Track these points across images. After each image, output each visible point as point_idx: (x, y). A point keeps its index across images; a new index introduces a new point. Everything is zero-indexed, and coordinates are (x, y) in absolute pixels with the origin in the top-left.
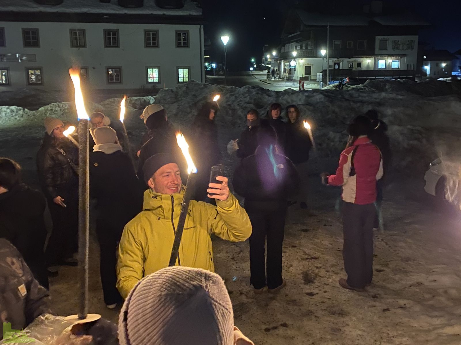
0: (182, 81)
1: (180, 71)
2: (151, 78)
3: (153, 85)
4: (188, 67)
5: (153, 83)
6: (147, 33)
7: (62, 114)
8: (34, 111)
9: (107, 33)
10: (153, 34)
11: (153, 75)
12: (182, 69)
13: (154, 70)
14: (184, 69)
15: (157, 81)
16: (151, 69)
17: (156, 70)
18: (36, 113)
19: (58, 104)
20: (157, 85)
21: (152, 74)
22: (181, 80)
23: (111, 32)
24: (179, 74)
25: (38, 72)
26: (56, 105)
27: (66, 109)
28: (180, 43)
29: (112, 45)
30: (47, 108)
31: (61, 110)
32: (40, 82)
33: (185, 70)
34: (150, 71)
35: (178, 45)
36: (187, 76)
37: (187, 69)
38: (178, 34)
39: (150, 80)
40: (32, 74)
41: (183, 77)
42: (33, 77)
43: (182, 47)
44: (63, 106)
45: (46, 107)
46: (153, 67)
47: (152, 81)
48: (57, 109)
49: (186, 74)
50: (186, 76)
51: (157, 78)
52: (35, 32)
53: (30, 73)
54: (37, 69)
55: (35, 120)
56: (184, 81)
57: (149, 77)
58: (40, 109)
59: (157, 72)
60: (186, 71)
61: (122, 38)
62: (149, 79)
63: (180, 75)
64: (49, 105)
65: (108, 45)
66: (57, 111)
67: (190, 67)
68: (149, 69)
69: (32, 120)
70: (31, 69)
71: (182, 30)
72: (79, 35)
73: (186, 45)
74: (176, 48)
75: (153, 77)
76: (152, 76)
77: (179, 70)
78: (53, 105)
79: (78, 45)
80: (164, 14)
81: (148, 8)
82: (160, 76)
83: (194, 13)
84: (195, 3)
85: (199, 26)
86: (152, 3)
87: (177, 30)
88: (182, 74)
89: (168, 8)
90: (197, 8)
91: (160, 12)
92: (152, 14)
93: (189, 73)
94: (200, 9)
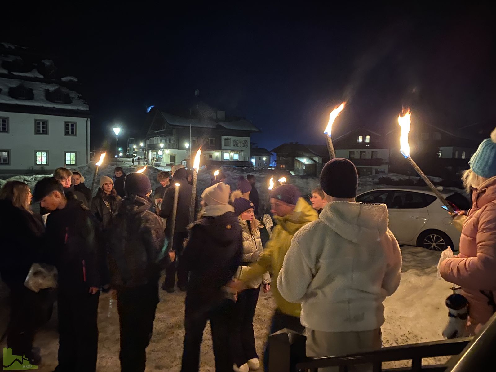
0: (69, 163)
1: (68, 155)
2: (39, 161)
3: (41, 166)
4: (75, 152)
6: (37, 122)
10: (43, 124)
11: (42, 158)
12: (70, 153)
13: (43, 153)
14: (71, 154)
15: (46, 163)
16: (40, 153)
17: (44, 154)
20: (45, 167)
21: (40, 157)
23: (1, 119)
24: (66, 158)
28: (68, 132)
29: (1, 130)
34: (38, 154)
35: (67, 133)
37: (74, 154)
38: (67, 124)
39: (38, 162)
41: (70, 161)
43: (70, 135)
46: (42, 151)
47: (40, 163)
49: (72, 158)
50: (72, 159)
51: (46, 161)
56: (71, 164)
57: (37, 159)
61: (12, 125)
62: (37, 161)
63: (68, 159)
67: (77, 152)
71: (70, 122)
73: (74, 134)
74: (64, 136)
75: (41, 160)
76: (40, 159)
77: (67, 154)
80: (54, 107)
81: (38, 101)
82: (48, 159)
83: (82, 108)
84: (82, 100)
85: (86, 119)
86: (43, 98)
87: (66, 121)
88: (70, 157)
89: (56, 103)
90: (84, 104)
91: (51, 105)
92: (43, 106)
93: (76, 157)
94: (88, 106)
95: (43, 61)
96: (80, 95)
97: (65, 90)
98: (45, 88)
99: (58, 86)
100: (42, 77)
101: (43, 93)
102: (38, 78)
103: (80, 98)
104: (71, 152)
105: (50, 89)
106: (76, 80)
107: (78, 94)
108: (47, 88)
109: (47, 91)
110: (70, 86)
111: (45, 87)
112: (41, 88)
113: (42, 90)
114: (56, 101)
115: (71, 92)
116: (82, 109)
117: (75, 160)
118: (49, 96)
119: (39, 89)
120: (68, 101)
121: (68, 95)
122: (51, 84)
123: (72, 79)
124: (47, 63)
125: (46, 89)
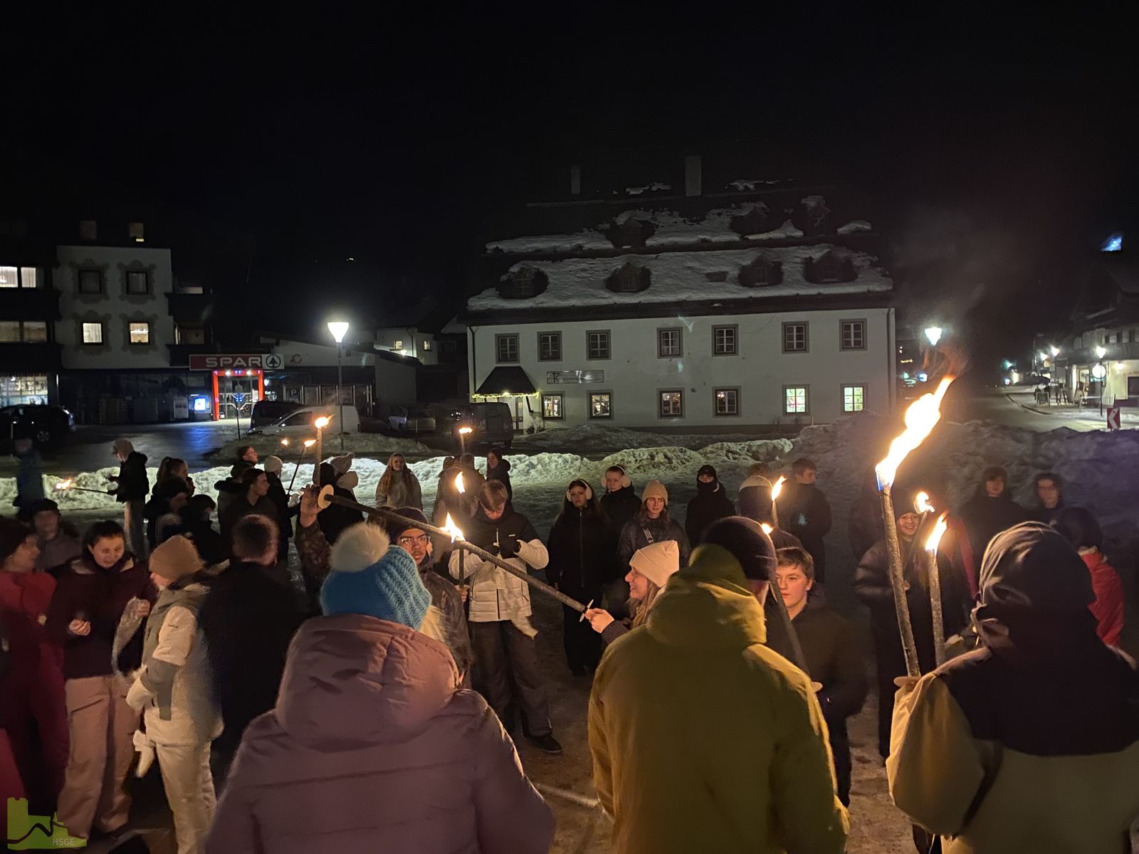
0: (851, 410)
1: (848, 391)
2: (792, 406)
3: (794, 417)
4: (863, 384)
5: (796, 413)
6: (787, 328)
7: (638, 468)
8: (597, 462)
9: (718, 331)
10: (799, 330)
11: (797, 400)
12: (851, 389)
13: (799, 390)
14: (855, 389)
15: (804, 411)
16: (793, 390)
17: (801, 392)
18: (599, 466)
19: (633, 452)
20: (804, 418)
21: (794, 398)
22: (848, 408)
23: (725, 330)
24: (846, 397)
25: (606, 398)
26: (629, 453)
27: (644, 460)
28: (848, 343)
29: (725, 351)
30: (616, 457)
31: (636, 460)
32: (608, 414)
33: (857, 390)
34: (790, 393)
35: (845, 345)
36: (861, 400)
37: (861, 389)
38: (845, 326)
39: (790, 410)
40: (597, 401)
41: (853, 403)
42: (598, 407)
43: (852, 348)
44: (640, 455)
45: (615, 455)
46: (795, 387)
47: (794, 411)
48: (632, 459)
49: (859, 397)
50: (858, 400)
51: (804, 406)
52: (605, 335)
53: (593, 400)
54: (605, 394)
55: (598, 476)
56: (855, 410)
57: (788, 403)
58: (606, 459)
59: (803, 394)
60: (859, 391)
61: (743, 339)
62: (788, 407)
63: (848, 400)
64: (620, 453)
65: (718, 351)
66: (630, 462)
67: (866, 384)
68: (788, 391)
69: (593, 476)
70: (597, 394)
71: (852, 319)
72: (672, 338)
73: (860, 345)
74: (840, 351)
75: (796, 404)
76: (793, 402)
77: (846, 389)
78: (626, 452)
79: (670, 353)
80: (819, 294)
81: (790, 285)
82: (809, 402)
83: (876, 288)
84: (879, 269)
85: (886, 310)
86: (799, 277)
87: (843, 320)
88: (852, 397)
89: (826, 283)
90: (883, 278)
91: (813, 291)
92: (798, 295)
93: (865, 395)
94: (890, 280)
95: (803, 201)
96: (876, 259)
97: (842, 254)
98: (804, 256)
99: (829, 247)
100: (800, 233)
101: (799, 268)
102: (793, 237)
103: (873, 265)
104: (853, 386)
105: (813, 257)
106: (868, 227)
107: (870, 258)
108: (807, 256)
109: (808, 262)
110: (853, 242)
111: (806, 253)
112: (797, 257)
113: (798, 260)
114: (825, 280)
115: (857, 255)
116: (878, 289)
117: (863, 401)
118: (812, 273)
119: (793, 261)
120: (849, 275)
121: (848, 262)
122: (816, 246)
123: (859, 226)
124: (811, 202)
125: (806, 258)
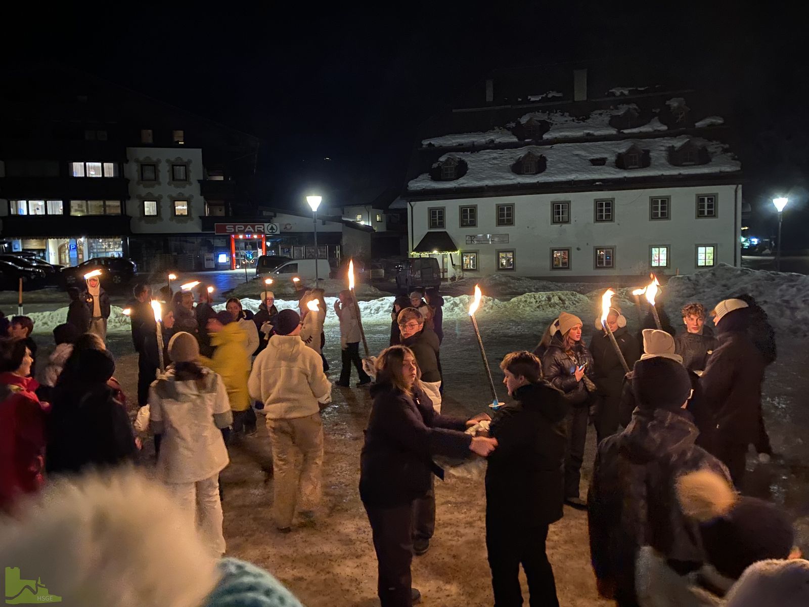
0: (704, 264)
1: (701, 250)
2: (656, 261)
3: (658, 270)
4: (713, 244)
5: (659, 267)
6: (653, 201)
7: (538, 307)
8: (506, 302)
9: (599, 204)
10: (663, 202)
11: (660, 257)
12: (704, 248)
13: (661, 249)
14: (707, 248)
15: (665, 265)
16: (657, 249)
17: (663, 251)
18: (507, 305)
19: (534, 295)
20: (665, 271)
21: (658, 255)
22: (701, 263)
23: (604, 203)
24: (699, 255)
25: (510, 255)
26: (531, 296)
27: (542, 301)
28: (703, 212)
29: (604, 219)
30: (521, 299)
31: (537, 301)
32: (511, 267)
33: (709, 249)
34: (655, 251)
35: (700, 214)
36: (712, 257)
37: (712, 248)
38: (700, 199)
39: (654, 264)
40: (503, 257)
41: (705, 259)
42: (504, 262)
43: (706, 216)
44: (539, 297)
45: (520, 297)
46: (659, 246)
47: (658, 265)
48: (533, 300)
49: (710, 254)
50: (709, 257)
51: (665, 261)
52: (511, 208)
53: (500, 257)
54: (509, 252)
55: (507, 313)
56: (707, 265)
57: (653, 259)
58: (512, 300)
59: (665, 252)
60: (710, 250)
61: (618, 209)
62: (653, 262)
63: (701, 257)
64: (523, 295)
65: (599, 219)
66: (532, 302)
67: (717, 244)
68: (653, 249)
69: (503, 313)
70: (503, 252)
71: (706, 194)
72: (562, 209)
73: (712, 214)
74: (696, 218)
75: (659, 260)
76: (657, 259)
77: (699, 248)
78: (528, 295)
79: (561, 221)
80: (680, 174)
81: (656, 167)
82: (669, 258)
83: (727, 169)
84: (729, 154)
85: (734, 187)
86: (664, 161)
87: (698, 194)
88: (704, 254)
89: (687, 165)
90: (733, 161)
91: (675, 172)
92: (662, 175)
93: (715, 254)
94: (738, 162)
95: (668, 103)
96: (727, 146)
97: (699, 143)
98: (668, 145)
99: (688, 138)
100: (665, 128)
101: (664, 154)
102: (659, 131)
103: (725, 151)
104: (705, 246)
105: (675, 145)
106: (720, 121)
107: (722, 145)
108: (670, 145)
109: (671, 150)
110: (710, 133)
111: (670, 143)
112: (662, 146)
113: (663, 148)
114: (684, 164)
115: (711, 143)
116: (728, 170)
117: (714, 257)
118: (675, 158)
119: (659, 149)
120: (704, 158)
121: (704, 149)
122: (678, 137)
123: (714, 120)
124: (674, 103)
125: (669, 147)
